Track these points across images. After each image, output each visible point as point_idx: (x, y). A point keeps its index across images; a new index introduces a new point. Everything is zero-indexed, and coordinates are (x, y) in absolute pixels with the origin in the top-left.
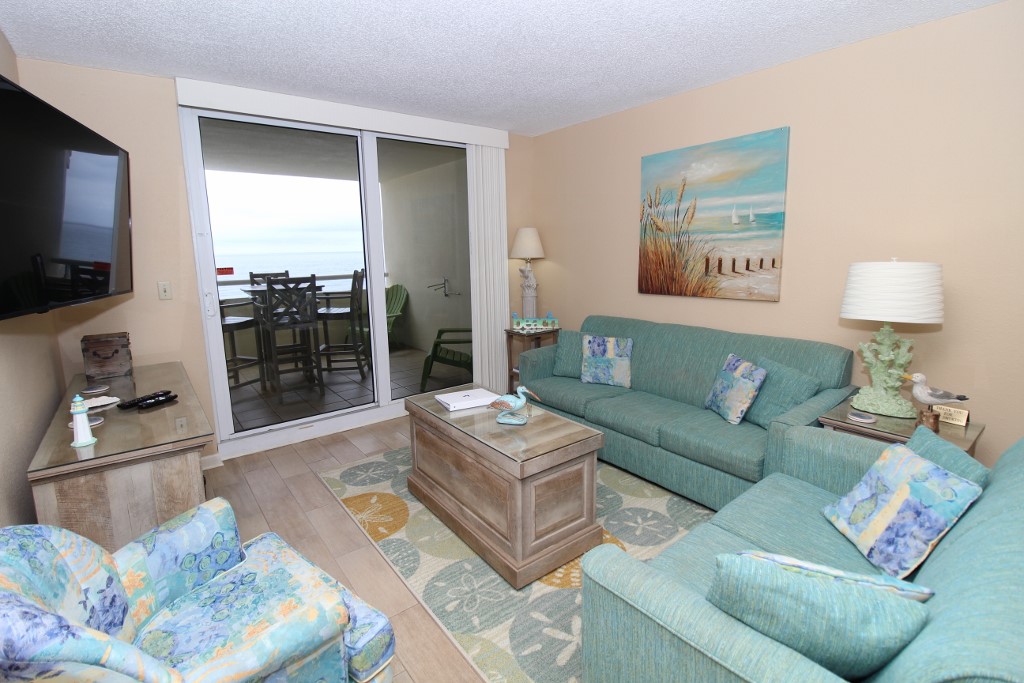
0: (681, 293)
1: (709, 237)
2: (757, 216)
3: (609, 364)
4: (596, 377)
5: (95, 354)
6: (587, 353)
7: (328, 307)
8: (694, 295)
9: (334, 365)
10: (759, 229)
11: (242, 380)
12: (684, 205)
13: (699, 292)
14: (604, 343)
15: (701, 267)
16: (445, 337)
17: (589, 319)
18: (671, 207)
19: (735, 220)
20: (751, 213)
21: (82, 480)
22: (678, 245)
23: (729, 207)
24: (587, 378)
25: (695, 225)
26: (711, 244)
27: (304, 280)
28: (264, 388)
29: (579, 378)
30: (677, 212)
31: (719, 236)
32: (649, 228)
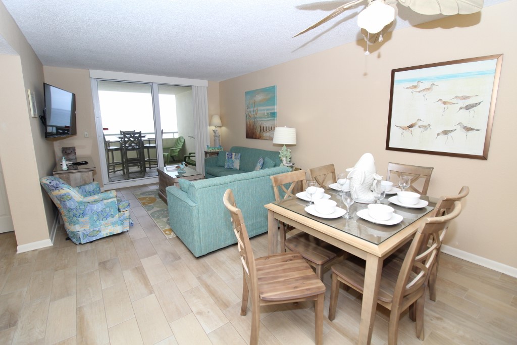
0: (255, 138)
1: (261, 119)
2: (270, 113)
3: (233, 162)
4: (228, 166)
5: (66, 152)
6: (227, 158)
7: (149, 144)
8: (258, 139)
9: (152, 166)
10: (271, 117)
11: (116, 170)
12: (255, 109)
13: (259, 138)
14: (232, 155)
15: (259, 129)
16: (192, 155)
17: (233, 148)
18: (252, 109)
19: (266, 114)
20: (269, 112)
21: (64, 175)
22: (254, 122)
23: (264, 110)
24: (226, 167)
25: (258, 115)
26: (261, 122)
27: (137, 133)
28: (124, 173)
29: (224, 167)
30: (254, 111)
31: (263, 119)
32: (248, 116)
